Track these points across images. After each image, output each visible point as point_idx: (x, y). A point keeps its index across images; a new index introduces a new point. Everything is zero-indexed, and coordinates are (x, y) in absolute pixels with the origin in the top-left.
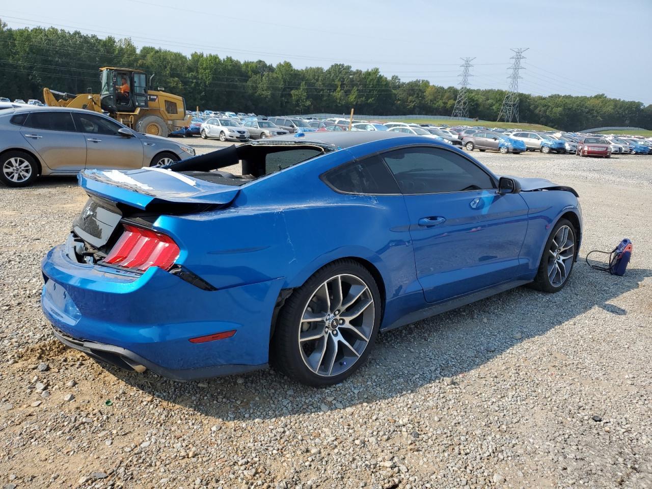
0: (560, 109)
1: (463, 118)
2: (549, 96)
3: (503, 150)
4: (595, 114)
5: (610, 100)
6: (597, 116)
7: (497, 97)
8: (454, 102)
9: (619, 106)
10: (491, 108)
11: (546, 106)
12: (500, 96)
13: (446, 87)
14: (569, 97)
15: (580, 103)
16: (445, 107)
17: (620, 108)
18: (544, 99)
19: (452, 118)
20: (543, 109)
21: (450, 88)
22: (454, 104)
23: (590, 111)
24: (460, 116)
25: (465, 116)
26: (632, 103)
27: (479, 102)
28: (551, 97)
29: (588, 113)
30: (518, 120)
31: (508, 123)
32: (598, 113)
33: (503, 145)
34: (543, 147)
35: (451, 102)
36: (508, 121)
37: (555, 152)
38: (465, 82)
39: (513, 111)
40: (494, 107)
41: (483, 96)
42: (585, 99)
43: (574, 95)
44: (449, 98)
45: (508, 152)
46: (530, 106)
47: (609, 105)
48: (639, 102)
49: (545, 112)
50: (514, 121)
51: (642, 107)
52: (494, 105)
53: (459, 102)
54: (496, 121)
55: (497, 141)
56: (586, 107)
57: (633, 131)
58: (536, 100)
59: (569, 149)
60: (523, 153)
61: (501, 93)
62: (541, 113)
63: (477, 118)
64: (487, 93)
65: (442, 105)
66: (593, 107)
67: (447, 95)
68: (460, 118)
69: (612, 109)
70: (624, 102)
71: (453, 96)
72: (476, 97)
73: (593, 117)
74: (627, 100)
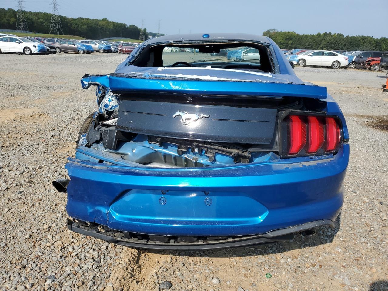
0: (85, 26)
1: (25, 31)
2: (77, 19)
3: (81, 52)
4: (105, 30)
5: (111, 22)
6: (106, 31)
7: (45, 17)
8: (15, 20)
9: (115, 26)
10: (43, 25)
11: (77, 24)
12: (47, 16)
13: (6, 9)
14: (88, 19)
15: (96, 23)
16: (9, 23)
17: (117, 26)
18: (75, 20)
19: (16, 31)
20: (76, 26)
21: (9, 9)
22: (16, 21)
23: (102, 28)
24: (22, 30)
25: (26, 30)
26: (121, 24)
27: (33, 21)
28: (78, 19)
29: (101, 29)
30: (63, 33)
31: (57, 35)
32: (106, 29)
33: (80, 48)
34: (99, 49)
35: (12, 20)
36: (57, 34)
37: (107, 52)
38: (20, 5)
39: (58, 27)
40: (45, 24)
41: (36, 16)
42: (97, 21)
43: (91, 18)
44: (11, 17)
45: (84, 53)
46: (67, 24)
47: (111, 25)
48: (125, 24)
49: (77, 28)
50: (61, 33)
51: (126, 26)
52: (44, 23)
53: (19, 20)
54: (49, 34)
55: (76, 46)
56: (99, 26)
57: (125, 40)
58: (70, 20)
59: (113, 50)
60: (93, 53)
61: (47, 15)
62: (75, 29)
63: (35, 32)
64: (38, 14)
65: (6, 21)
66: (103, 26)
67: (8, 14)
68: (23, 31)
69: (113, 27)
70: (117, 23)
71: (13, 15)
72: (31, 17)
73: (104, 31)
74: (119, 22)
